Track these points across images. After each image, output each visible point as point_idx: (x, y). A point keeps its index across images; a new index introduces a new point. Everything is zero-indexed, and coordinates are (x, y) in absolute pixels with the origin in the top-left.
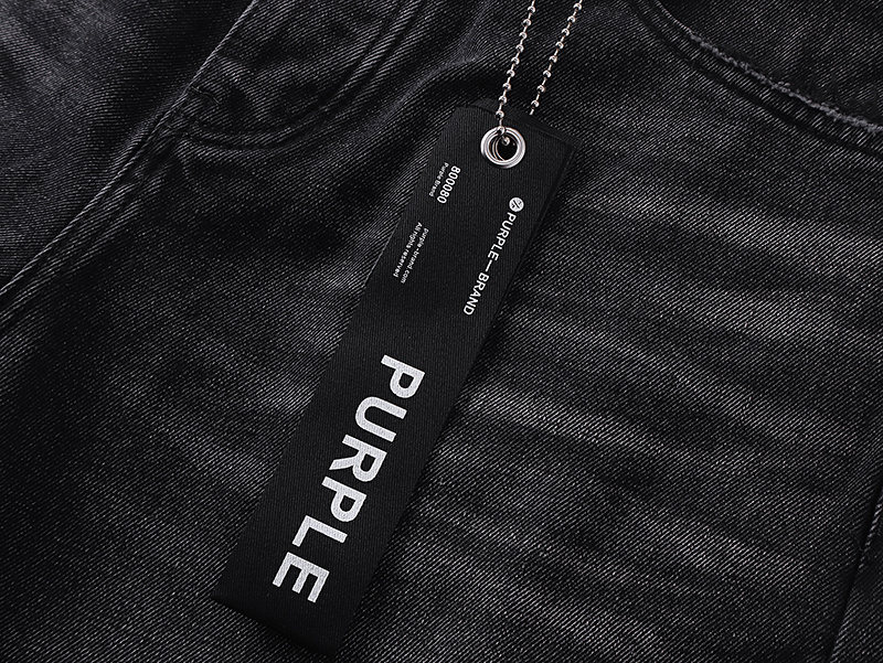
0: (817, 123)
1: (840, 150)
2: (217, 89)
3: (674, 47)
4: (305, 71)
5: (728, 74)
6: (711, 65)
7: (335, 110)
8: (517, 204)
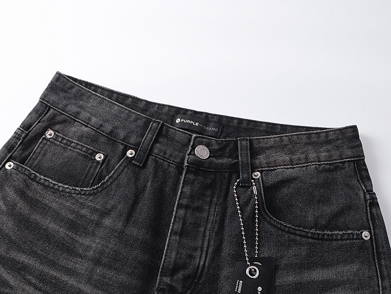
0: (326, 237)
1: (335, 242)
2: (165, 287)
3: (280, 229)
4: (186, 272)
5: (298, 232)
6: (293, 231)
7: (199, 280)
8: (260, 289)
